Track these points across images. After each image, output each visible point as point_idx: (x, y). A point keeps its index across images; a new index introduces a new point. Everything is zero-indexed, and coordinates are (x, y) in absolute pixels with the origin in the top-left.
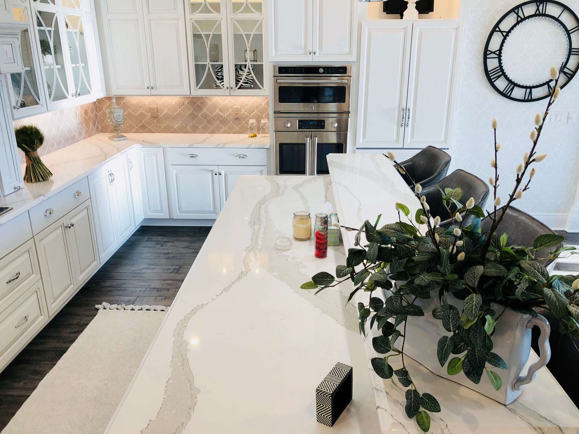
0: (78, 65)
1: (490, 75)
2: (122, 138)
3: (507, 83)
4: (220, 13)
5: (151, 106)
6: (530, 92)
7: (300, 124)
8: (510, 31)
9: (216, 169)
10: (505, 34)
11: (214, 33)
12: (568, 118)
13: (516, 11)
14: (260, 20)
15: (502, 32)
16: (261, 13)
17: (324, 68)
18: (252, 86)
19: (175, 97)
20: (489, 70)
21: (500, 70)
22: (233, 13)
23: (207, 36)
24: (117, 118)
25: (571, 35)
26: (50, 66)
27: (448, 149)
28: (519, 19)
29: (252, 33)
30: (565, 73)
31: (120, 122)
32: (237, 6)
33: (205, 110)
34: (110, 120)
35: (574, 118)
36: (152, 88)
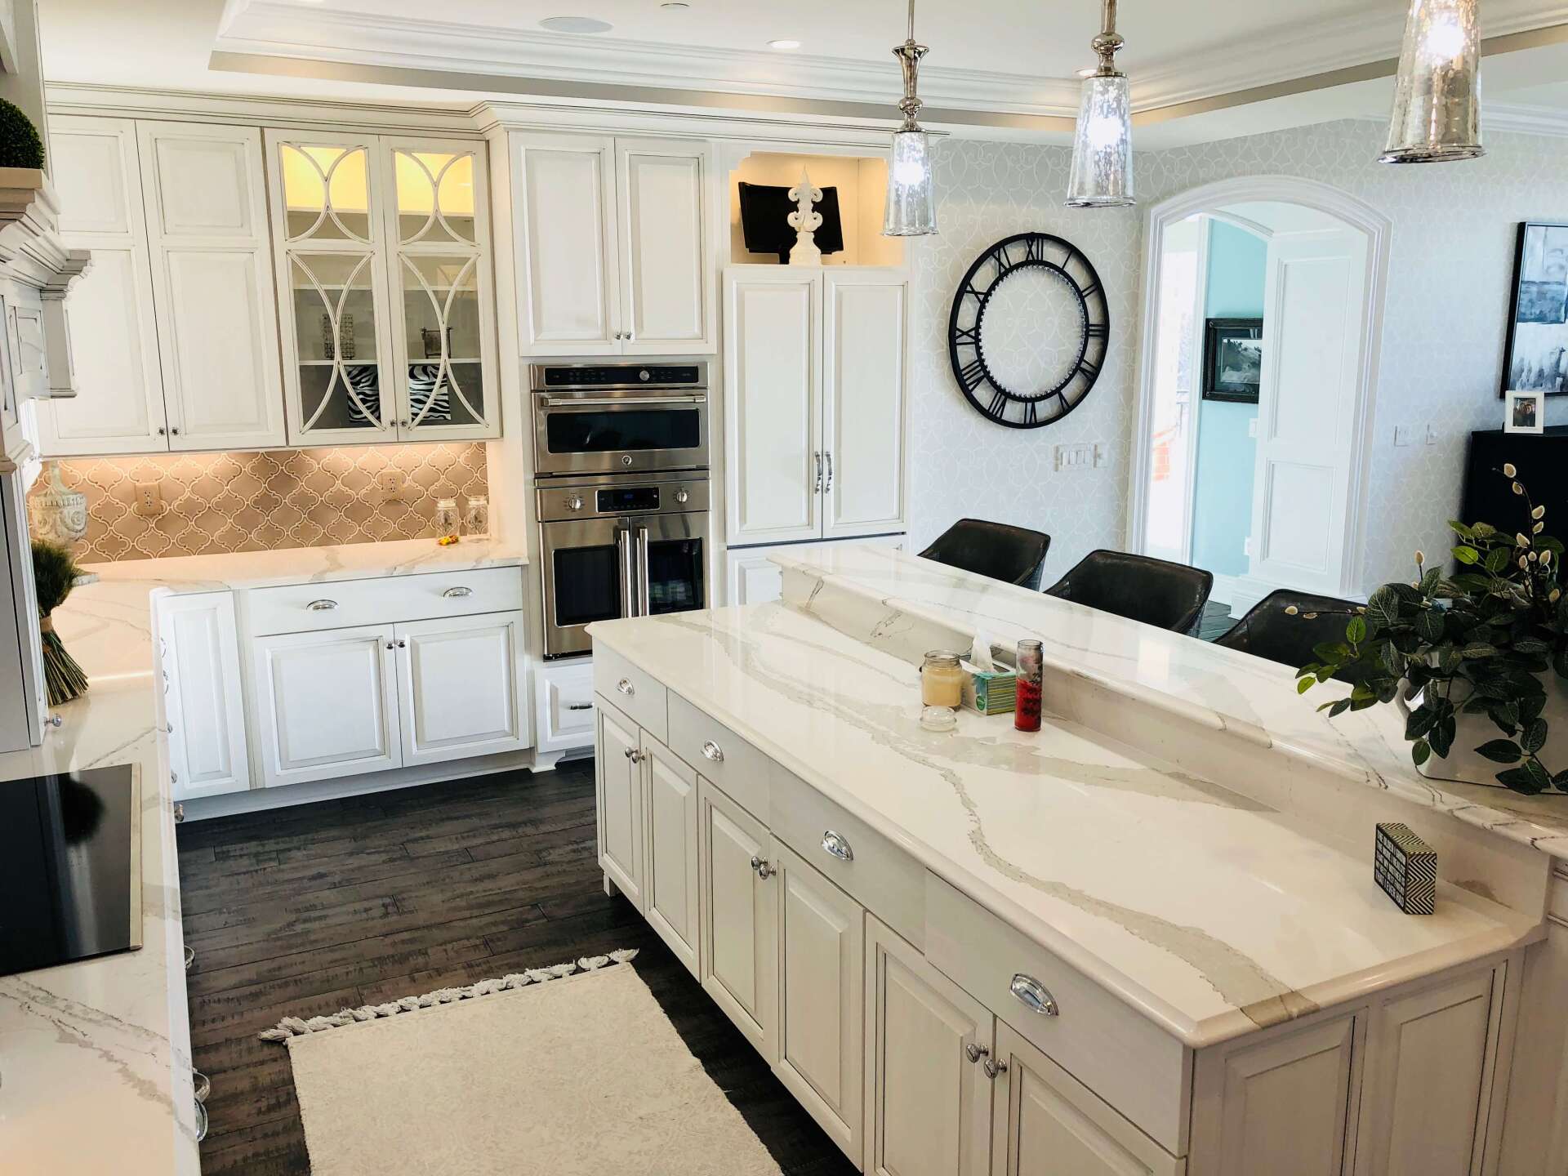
1: (965, 377)
2: (84, 579)
3: (994, 392)
4: (368, 239)
5: (138, 483)
6: (1033, 409)
7: (603, 499)
8: (989, 293)
9: (387, 634)
10: (981, 297)
11: (353, 288)
12: (1097, 456)
13: (996, 253)
14: (469, 258)
15: (976, 294)
16: (474, 241)
17: (649, 368)
18: (448, 417)
19: (213, 455)
20: (962, 368)
21: (980, 368)
22: (401, 240)
23: (334, 296)
24: (73, 521)
25: (1086, 299)
27: (903, 533)
28: (1003, 270)
29: (453, 290)
30: (1083, 371)
31: (80, 531)
32: (410, 224)
33: (302, 485)
34: (48, 527)
35: (1105, 456)
36: (175, 432)
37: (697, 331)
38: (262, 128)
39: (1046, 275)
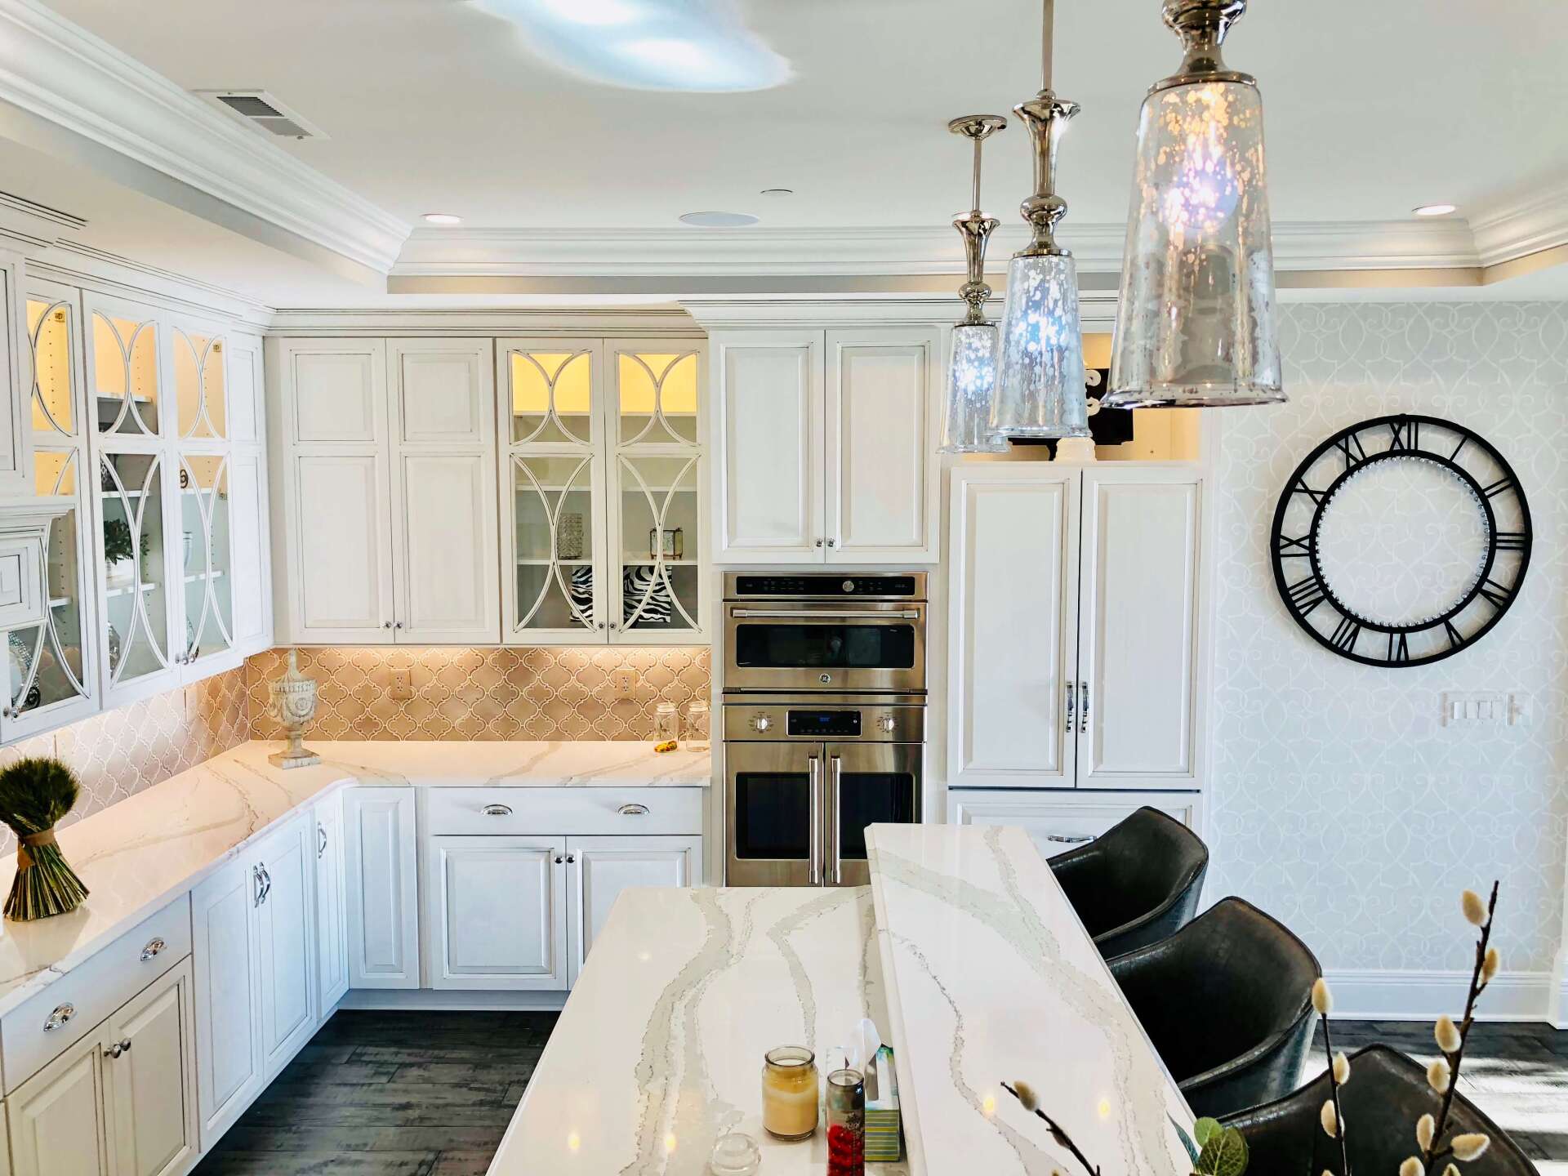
0: (202, 577)
1: (1294, 598)
2: (306, 761)
3: (1339, 618)
4: (588, 441)
5: (392, 669)
6: (1403, 642)
7: (795, 721)
8: (1331, 491)
9: (559, 847)
10: (1319, 497)
11: (572, 489)
12: (1513, 710)
13: (1342, 443)
14: (690, 459)
15: (1311, 493)
16: (695, 441)
17: (855, 580)
19: (460, 648)
20: (1289, 586)
22: (621, 442)
23: (553, 496)
24: (297, 707)
25: (1491, 500)
26: (125, 590)
27: (1198, 791)
28: (1353, 463)
29: (671, 490)
30: (1487, 595)
31: (303, 716)
32: (632, 425)
33: (537, 679)
34: (276, 711)
35: (1528, 710)
36: (398, 626)
37: (915, 537)
38: (494, 339)
39: (1424, 469)
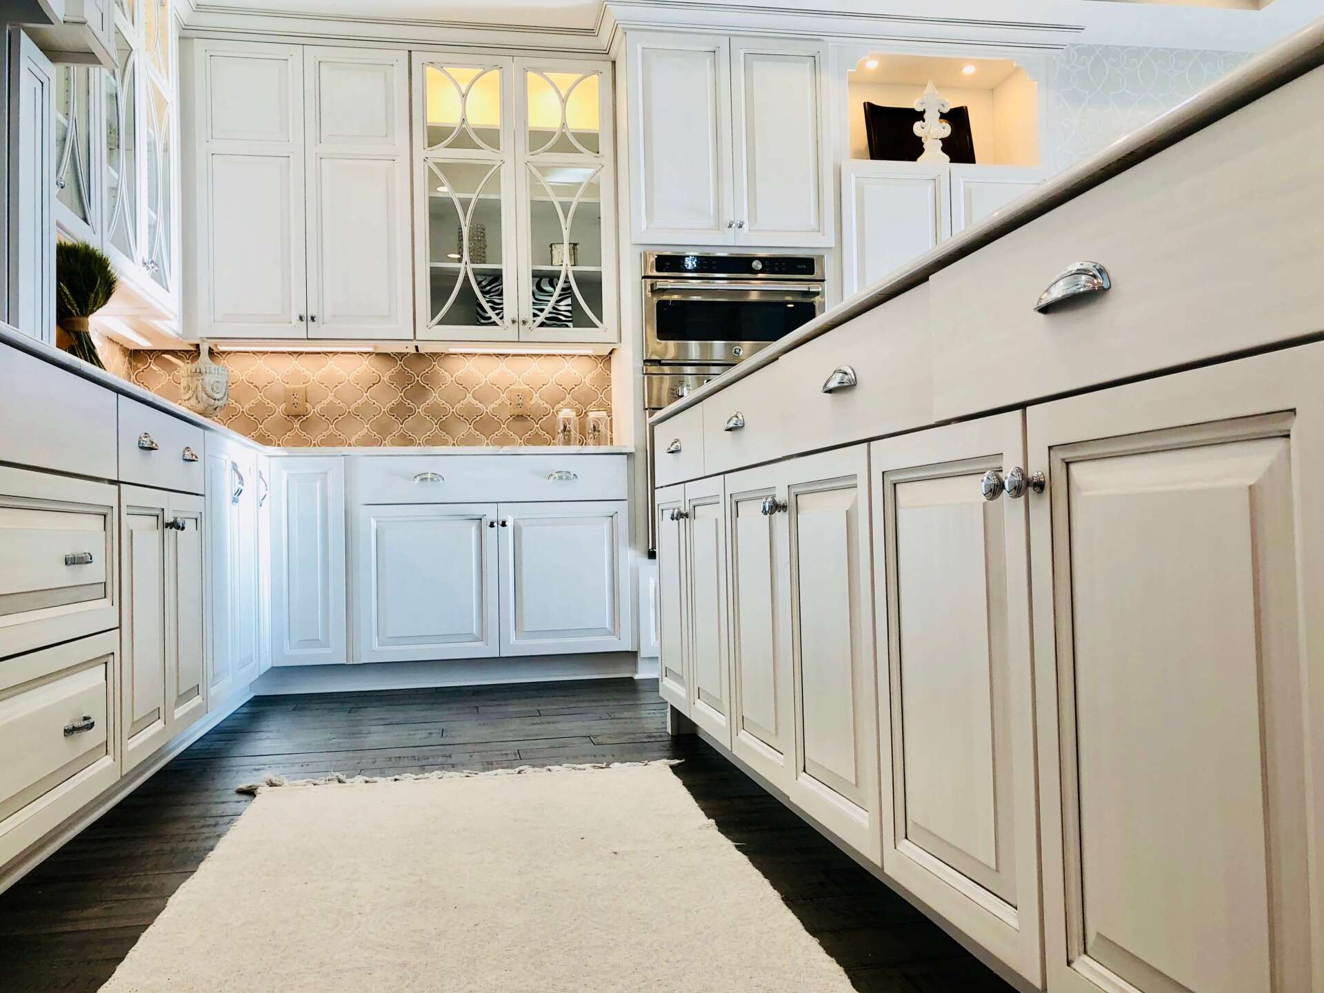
4: (499, 149)
5: (287, 386)
9: (491, 513)
11: (481, 196)
16: (598, 152)
17: (762, 259)
18: (570, 325)
22: (531, 151)
23: (465, 204)
24: (213, 389)
29: (575, 201)
31: (218, 400)
32: (538, 139)
33: (434, 397)
34: (190, 393)
36: (313, 319)
37: (813, 223)
38: (410, 51)
